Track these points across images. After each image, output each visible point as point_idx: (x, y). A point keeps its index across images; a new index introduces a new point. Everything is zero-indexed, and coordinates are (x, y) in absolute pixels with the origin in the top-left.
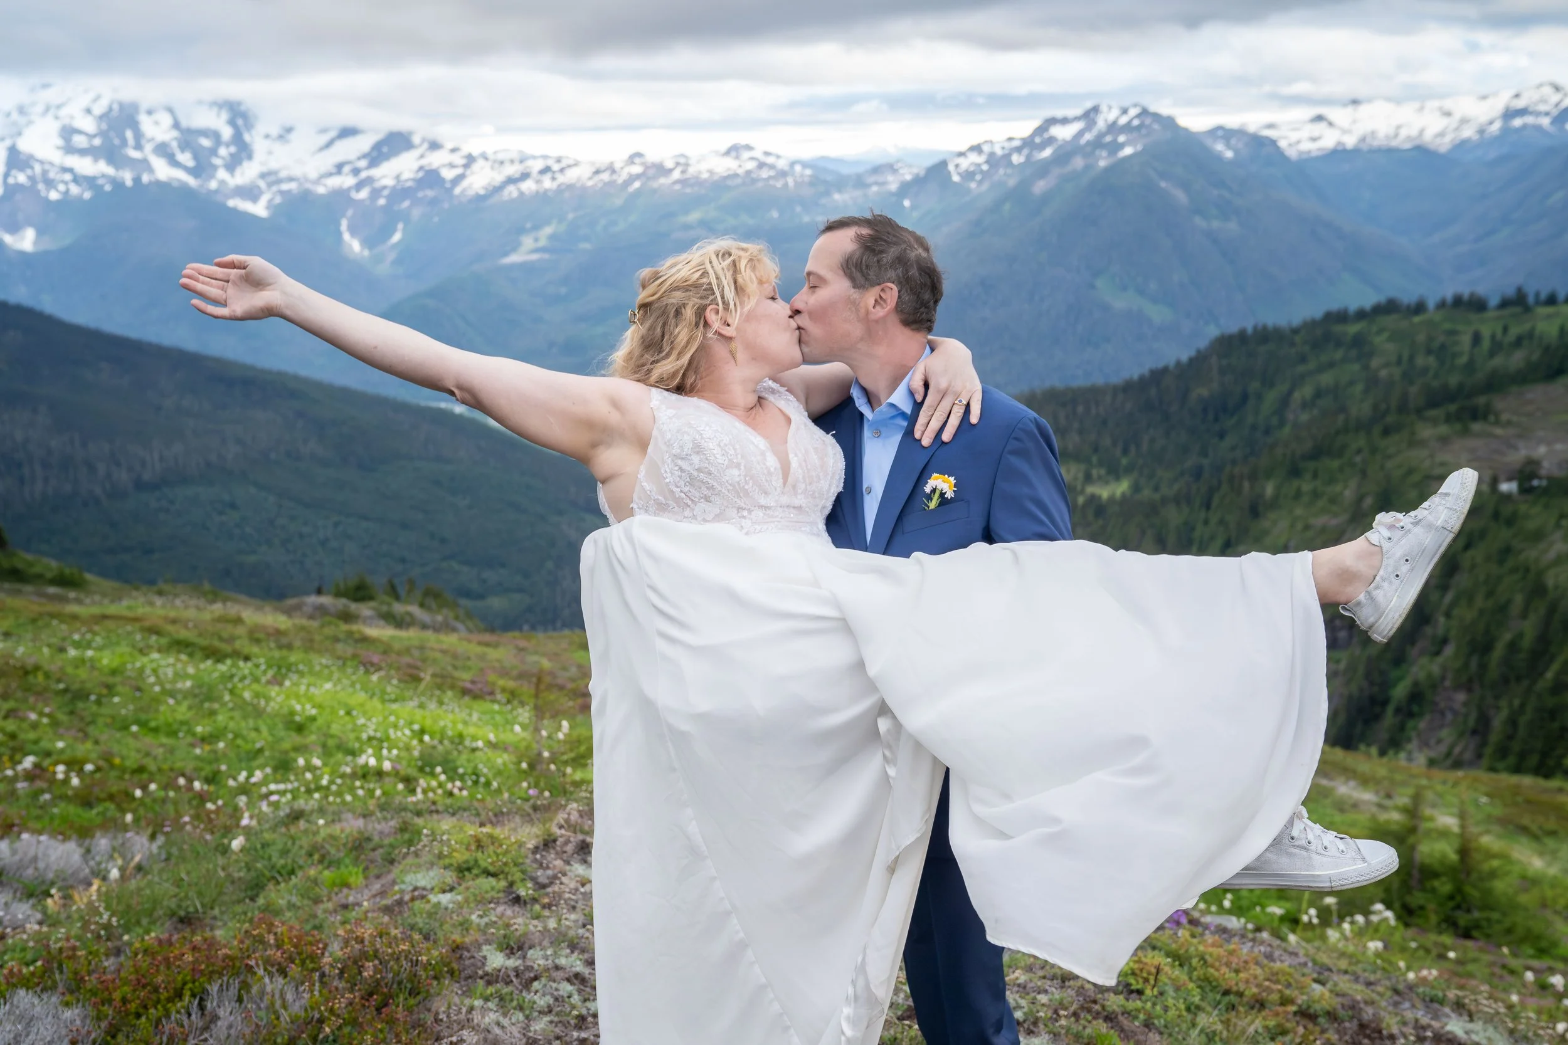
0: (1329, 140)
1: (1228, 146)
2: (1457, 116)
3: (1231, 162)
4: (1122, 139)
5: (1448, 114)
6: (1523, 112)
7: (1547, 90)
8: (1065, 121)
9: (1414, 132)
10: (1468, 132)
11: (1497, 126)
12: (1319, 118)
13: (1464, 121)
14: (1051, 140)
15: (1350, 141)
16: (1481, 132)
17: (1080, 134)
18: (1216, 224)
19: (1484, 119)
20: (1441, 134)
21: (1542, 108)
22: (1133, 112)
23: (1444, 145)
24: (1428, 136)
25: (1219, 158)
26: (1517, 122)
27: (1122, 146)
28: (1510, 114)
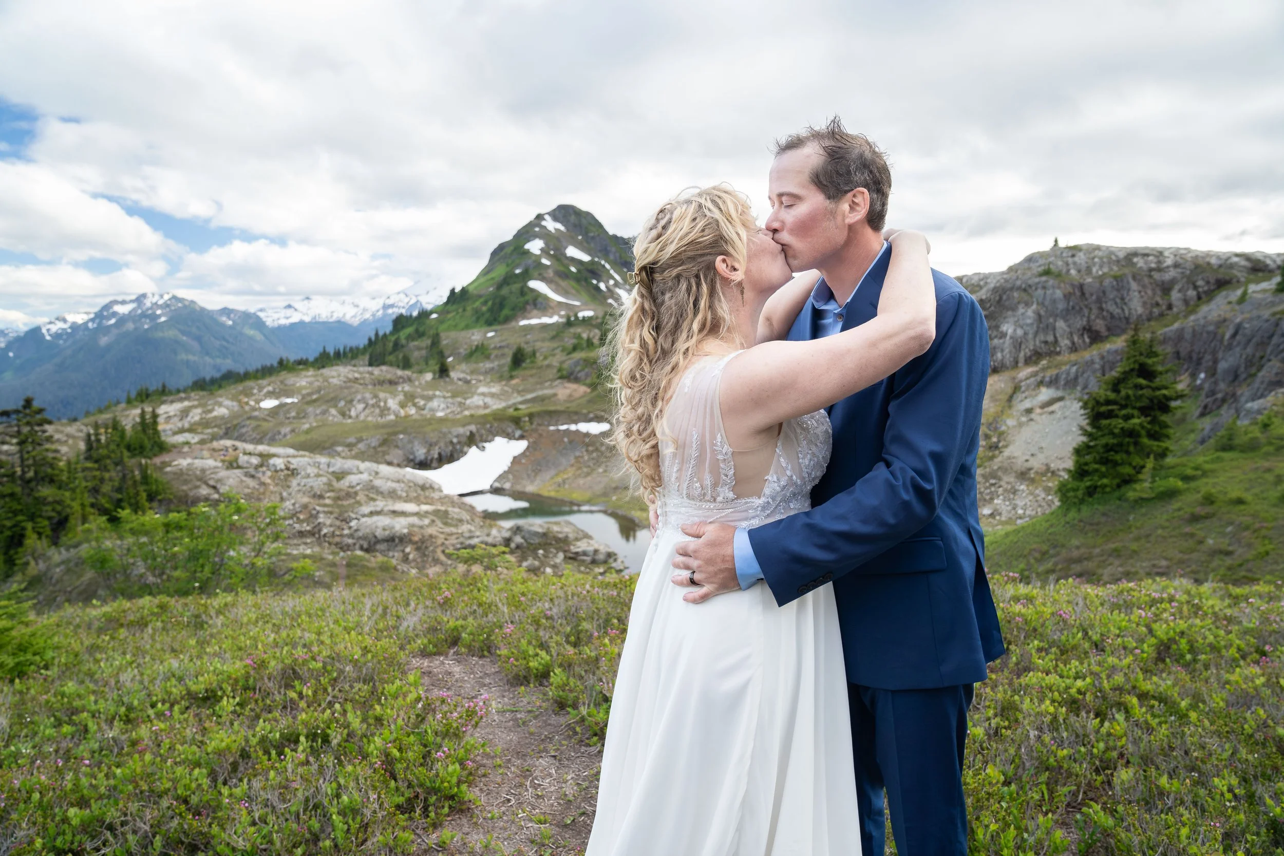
0: (295, 318)
1: (229, 318)
2: (362, 306)
3: (230, 327)
4: (159, 312)
5: (357, 306)
6: (392, 306)
7: (402, 296)
8: (123, 302)
9: (341, 315)
10: (367, 316)
11: (380, 313)
12: (289, 306)
13: (365, 310)
14: (115, 314)
15: (307, 319)
16: (373, 315)
17: (134, 310)
18: (219, 361)
19: (374, 309)
20: (354, 316)
21: (401, 304)
22: (166, 297)
23: (356, 322)
24: (348, 318)
25: (223, 325)
26: (390, 311)
27: (159, 316)
28: (386, 307)
